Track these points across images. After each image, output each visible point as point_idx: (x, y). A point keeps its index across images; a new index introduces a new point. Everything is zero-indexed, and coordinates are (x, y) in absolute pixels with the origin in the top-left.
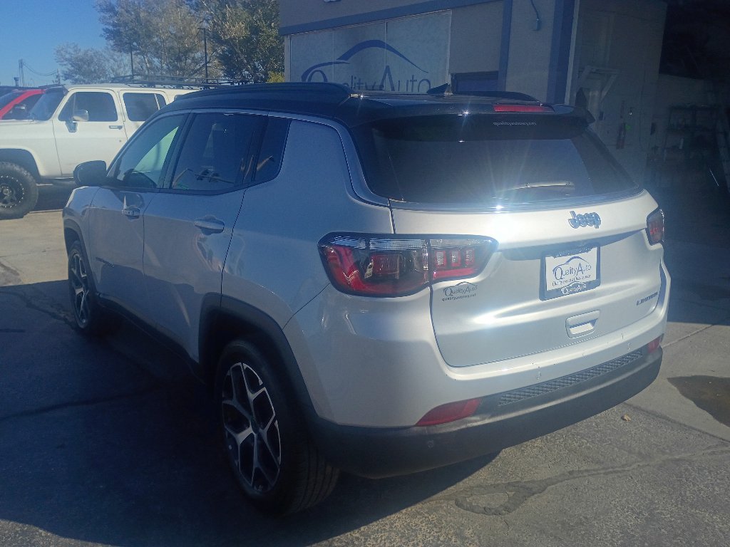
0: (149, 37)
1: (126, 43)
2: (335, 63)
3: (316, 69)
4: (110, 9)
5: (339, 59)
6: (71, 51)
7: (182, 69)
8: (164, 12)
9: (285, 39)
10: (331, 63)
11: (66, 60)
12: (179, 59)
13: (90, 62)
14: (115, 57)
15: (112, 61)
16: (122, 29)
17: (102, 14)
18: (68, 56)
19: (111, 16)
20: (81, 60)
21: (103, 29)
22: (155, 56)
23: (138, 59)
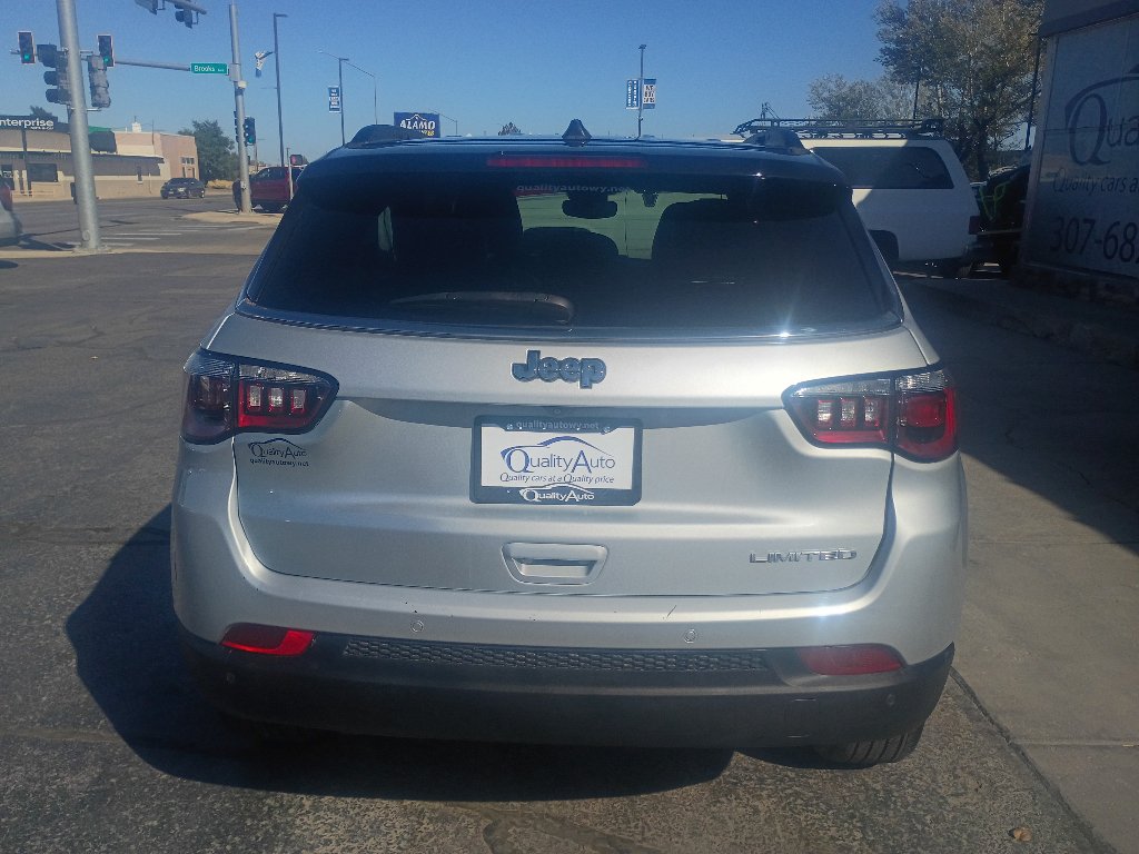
0: (951, 55)
1: (914, 68)
2: (1124, 79)
3: (1093, 92)
4: (896, 17)
5: (1131, 72)
6: (832, 86)
7: (993, 104)
8: (979, 14)
9: (1049, 41)
10: (1116, 81)
11: (824, 100)
12: (991, 88)
13: (855, 102)
14: (896, 91)
15: (889, 98)
16: (909, 47)
17: (883, 26)
18: (826, 95)
19: (895, 29)
20: (844, 99)
21: (882, 50)
22: (955, 86)
23: (926, 91)
